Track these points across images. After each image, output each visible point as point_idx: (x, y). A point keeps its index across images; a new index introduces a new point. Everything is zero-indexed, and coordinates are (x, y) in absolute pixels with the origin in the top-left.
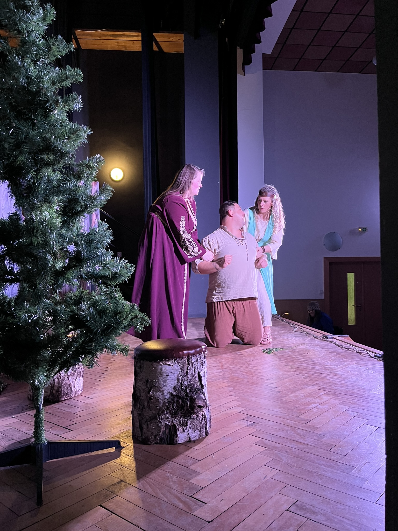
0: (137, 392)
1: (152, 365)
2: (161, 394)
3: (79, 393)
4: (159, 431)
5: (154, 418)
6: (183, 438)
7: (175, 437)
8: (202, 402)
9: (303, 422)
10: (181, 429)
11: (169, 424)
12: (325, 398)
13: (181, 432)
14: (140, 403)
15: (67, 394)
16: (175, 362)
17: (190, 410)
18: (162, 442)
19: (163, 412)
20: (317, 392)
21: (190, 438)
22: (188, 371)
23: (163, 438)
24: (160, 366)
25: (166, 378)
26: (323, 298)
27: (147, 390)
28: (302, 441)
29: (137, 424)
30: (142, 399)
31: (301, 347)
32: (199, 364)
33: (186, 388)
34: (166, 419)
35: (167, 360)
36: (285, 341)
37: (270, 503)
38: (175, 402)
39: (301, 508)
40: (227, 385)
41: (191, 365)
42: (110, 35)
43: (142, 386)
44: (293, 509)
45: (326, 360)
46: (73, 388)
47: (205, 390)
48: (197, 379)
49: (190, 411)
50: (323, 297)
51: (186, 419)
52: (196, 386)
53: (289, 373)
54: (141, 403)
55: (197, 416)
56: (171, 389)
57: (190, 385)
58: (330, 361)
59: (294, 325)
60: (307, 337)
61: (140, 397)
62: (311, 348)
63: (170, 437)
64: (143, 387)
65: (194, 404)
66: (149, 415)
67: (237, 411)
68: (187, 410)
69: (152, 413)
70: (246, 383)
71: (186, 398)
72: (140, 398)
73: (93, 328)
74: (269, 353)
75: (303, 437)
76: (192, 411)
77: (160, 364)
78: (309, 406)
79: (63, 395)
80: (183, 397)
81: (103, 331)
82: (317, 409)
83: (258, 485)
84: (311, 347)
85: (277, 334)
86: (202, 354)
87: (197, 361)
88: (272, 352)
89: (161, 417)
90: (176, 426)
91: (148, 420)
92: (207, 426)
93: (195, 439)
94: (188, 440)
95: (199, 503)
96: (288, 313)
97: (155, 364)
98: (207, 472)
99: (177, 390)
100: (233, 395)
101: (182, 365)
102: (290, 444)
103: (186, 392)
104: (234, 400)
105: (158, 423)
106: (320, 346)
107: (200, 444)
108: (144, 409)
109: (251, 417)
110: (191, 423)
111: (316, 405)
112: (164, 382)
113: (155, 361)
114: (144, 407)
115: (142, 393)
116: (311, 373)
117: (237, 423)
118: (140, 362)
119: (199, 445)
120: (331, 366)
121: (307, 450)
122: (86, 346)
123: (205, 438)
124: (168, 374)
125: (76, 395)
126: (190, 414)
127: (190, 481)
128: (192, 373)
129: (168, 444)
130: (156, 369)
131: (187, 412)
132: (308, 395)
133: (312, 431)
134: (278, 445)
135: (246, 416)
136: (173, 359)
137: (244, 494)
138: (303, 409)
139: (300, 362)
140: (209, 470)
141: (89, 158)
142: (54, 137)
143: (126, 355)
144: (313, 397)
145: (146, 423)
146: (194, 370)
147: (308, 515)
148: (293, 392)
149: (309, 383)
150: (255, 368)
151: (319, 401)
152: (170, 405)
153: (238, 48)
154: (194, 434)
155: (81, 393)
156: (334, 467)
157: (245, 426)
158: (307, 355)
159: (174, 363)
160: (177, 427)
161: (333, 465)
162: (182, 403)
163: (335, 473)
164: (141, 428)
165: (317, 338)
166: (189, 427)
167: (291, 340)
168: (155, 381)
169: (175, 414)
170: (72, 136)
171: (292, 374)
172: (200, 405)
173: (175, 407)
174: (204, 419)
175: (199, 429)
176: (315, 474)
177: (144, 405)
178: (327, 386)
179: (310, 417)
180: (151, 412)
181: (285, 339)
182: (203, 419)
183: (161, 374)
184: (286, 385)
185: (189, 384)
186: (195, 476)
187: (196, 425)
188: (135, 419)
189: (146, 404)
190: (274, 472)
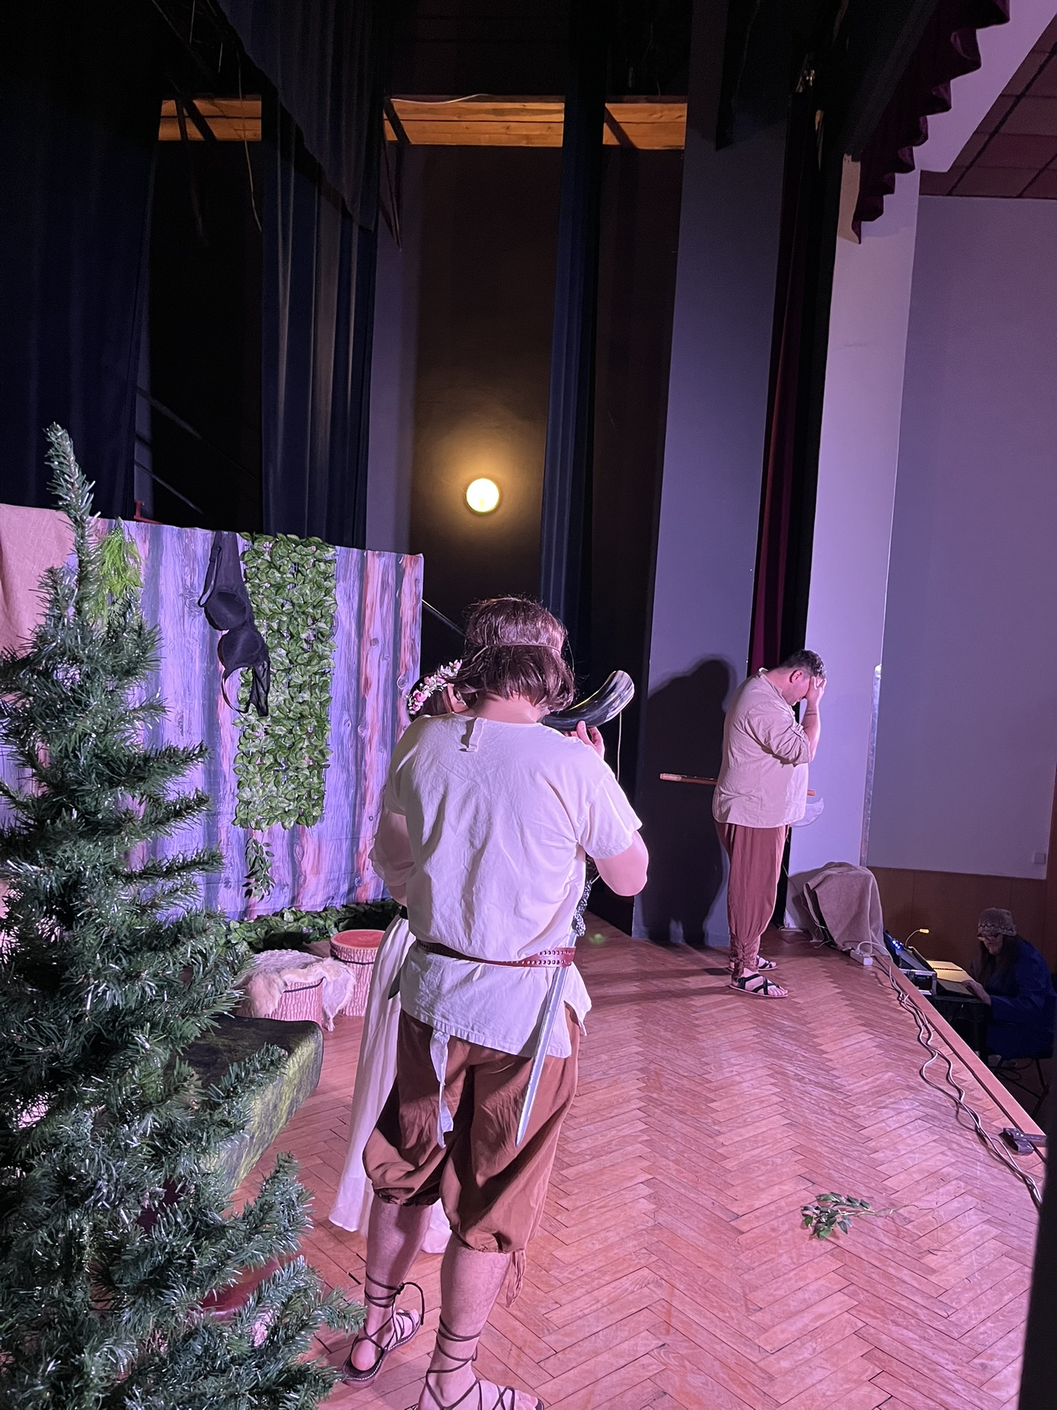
26: (1044, 877)
31: (925, 1202)
36: (882, 1150)
42: (487, 112)
53: (854, 1396)
59: (929, 1035)
62: (952, 1212)
74: (821, 1231)
84: (955, 1205)
88: (833, 1230)
96: (927, 931)
106: (983, 1201)
139: (905, 1313)
150: (762, 1340)
153: (847, 159)
165: (987, 1146)
167: (904, 1141)
181: (885, 1134)
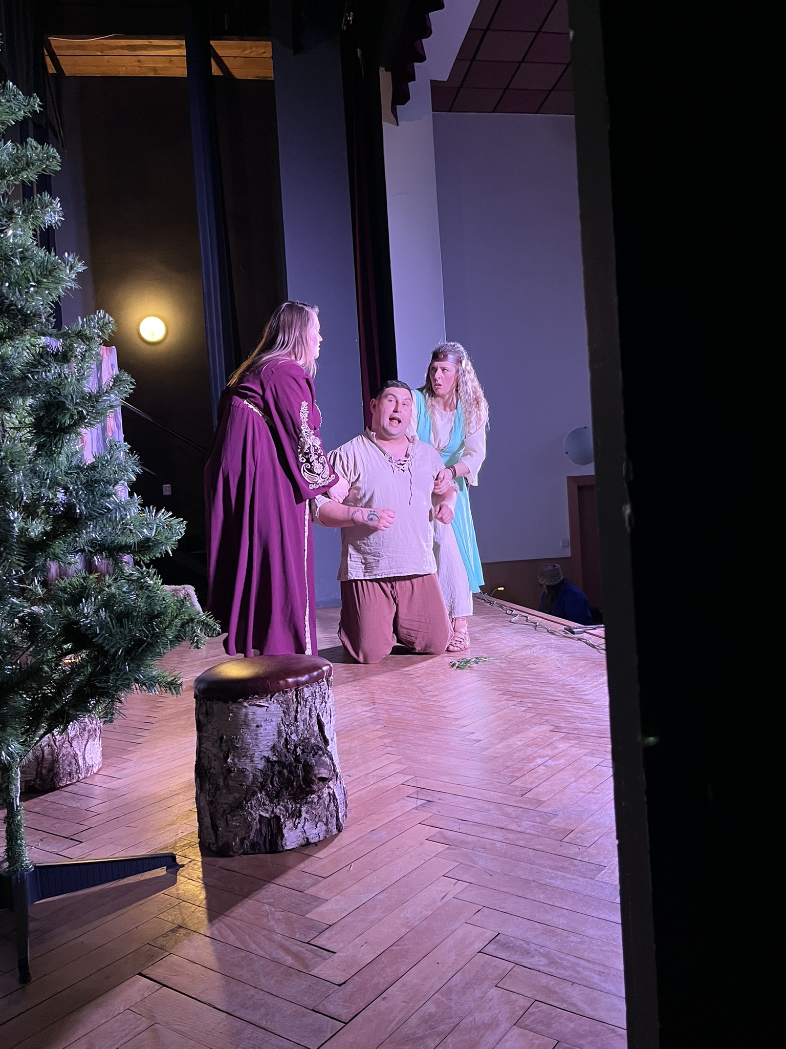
0: (203, 761)
1: (230, 709)
2: (248, 761)
3: (95, 770)
4: (248, 831)
5: (238, 807)
6: (295, 840)
7: (279, 838)
8: (326, 771)
9: (518, 793)
10: (289, 824)
11: (267, 815)
12: (561, 746)
13: (291, 829)
14: (209, 781)
15: (70, 774)
16: (272, 700)
17: (304, 786)
18: (255, 850)
19: (254, 794)
20: (547, 737)
21: (307, 838)
22: (298, 716)
23: (257, 842)
24: (244, 710)
25: (257, 730)
26: (569, 555)
27: (222, 756)
28: (513, 828)
29: (207, 821)
30: (213, 773)
31: (523, 653)
32: (318, 701)
33: (296, 747)
34: (260, 806)
35: (256, 698)
36: (493, 643)
37: (450, 942)
38: (274, 774)
39: (505, 946)
40: (381, 734)
41: (302, 703)
42: (122, 47)
43: (212, 749)
44: (490, 949)
45: (568, 676)
46: (81, 762)
47: (332, 748)
48: (316, 728)
49: (305, 789)
50: (568, 553)
51: (298, 803)
52: (313, 741)
53: (497, 705)
54: (211, 780)
55: (319, 796)
56: (267, 751)
57: (303, 741)
58: (576, 675)
59: (512, 611)
60: (535, 633)
61: (210, 769)
62: (541, 653)
63: (270, 840)
64: (215, 751)
65: (311, 776)
66: (227, 801)
67: (397, 783)
68: (300, 787)
69: (235, 798)
70: (416, 728)
71: (296, 766)
72: (209, 772)
73: (107, 648)
74: (462, 667)
75: (516, 820)
76: (308, 789)
77: (243, 706)
78: (531, 762)
79: (61, 775)
80: (290, 765)
81: (128, 652)
82: (544, 768)
83: (430, 913)
84: (542, 651)
85: (480, 630)
86: (323, 681)
87: (313, 695)
88: (469, 667)
89: (251, 804)
90: (280, 819)
91: (227, 812)
92: (340, 814)
93: (317, 839)
94: (304, 843)
95: (322, 952)
96: (502, 589)
97: (234, 706)
98: (338, 897)
99: (278, 752)
100: (392, 753)
101: (285, 706)
102: (492, 835)
103: (296, 755)
104: (393, 762)
105: (246, 817)
106: (558, 649)
107: (326, 849)
108: (218, 792)
109: (424, 791)
110: (309, 810)
111: (544, 760)
112: (252, 739)
113: (235, 701)
114: (217, 788)
115: (213, 762)
116: (538, 701)
117: (397, 805)
118: (206, 705)
119: (325, 851)
120: (577, 685)
121: (521, 843)
122: (97, 682)
123: (336, 835)
124: (259, 724)
125: (89, 775)
126: (304, 795)
127: (308, 916)
128: (306, 718)
129: (266, 853)
130: (236, 715)
131: (299, 791)
132: (531, 742)
133: (533, 808)
134: (470, 838)
135: (414, 790)
136: (267, 696)
137: (404, 930)
138: (520, 770)
139: (520, 681)
140: (343, 893)
141: (82, 320)
142: (7, 284)
143: (177, 693)
144: (539, 746)
145: (223, 817)
146: (308, 712)
147: (516, 958)
148: (502, 739)
149: (534, 721)
150: (435, 699)
151: (550, 753)
152: (267, 780)
153: (382, 69)
154: (315, 831)
155: (99, 770)
156: (567, 868)
157: (411, 808)
158: (532, 666)
159: (270, 702)
160: (282, 820)
161: (566, 864)
162: (288, 776)
163: (569, 879)
164: (215, 827)
165: (555, 635)
166: (305, 819)
167: (506, 640)
168: (237, 737)
169: (277, 797)
170: (45, 280)
171: (503, 705)
172: (321, 776)
173: (277, 784)
174: (334, 802)
175: (324, 820)
176: (533, 884)
177: (217, 785)
178: (567, 724)
179: (532, 783)
180: (232, 796)
181: (494, 639)
182: (330, 801)
183: (247, 725)
184: (491, 728)
185: (300, 739)
186: (317, 906)
187: (318, 813)
188: (202, 811)
189: (221, 782)
190: (461, 886)
